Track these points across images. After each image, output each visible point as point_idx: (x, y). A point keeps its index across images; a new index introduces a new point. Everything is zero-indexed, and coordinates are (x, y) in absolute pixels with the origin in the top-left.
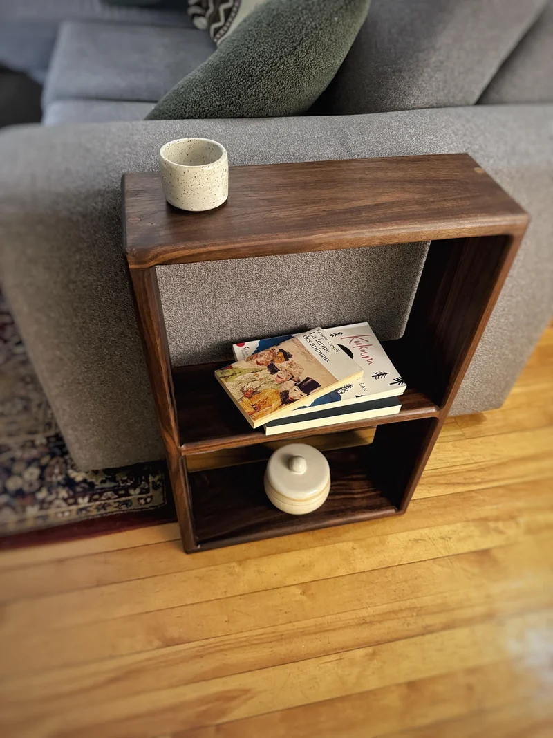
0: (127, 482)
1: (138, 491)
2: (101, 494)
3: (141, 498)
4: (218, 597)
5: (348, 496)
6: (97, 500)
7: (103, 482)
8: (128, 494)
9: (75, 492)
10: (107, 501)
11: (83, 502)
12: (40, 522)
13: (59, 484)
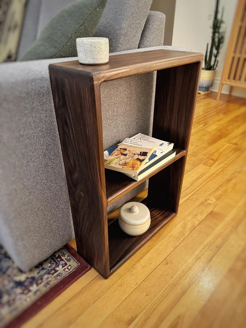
0: (52, 266)
1: (61, 267)
2: (42, 279)
3: (65, 269)
4: (135, 288)
5: (155, 218)
6: (41, 283)
7: (38, 273)
8: (56, 271)
9: (25, 286)
10: (48, 280)
11: (34, 288)
12: (15, 314)
13: (12, 288)
